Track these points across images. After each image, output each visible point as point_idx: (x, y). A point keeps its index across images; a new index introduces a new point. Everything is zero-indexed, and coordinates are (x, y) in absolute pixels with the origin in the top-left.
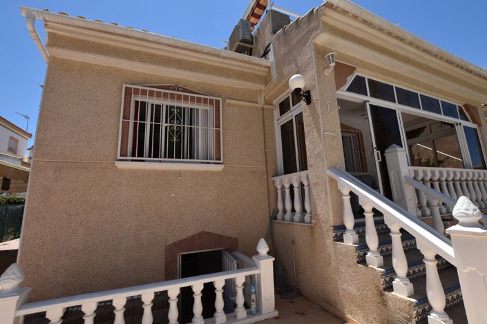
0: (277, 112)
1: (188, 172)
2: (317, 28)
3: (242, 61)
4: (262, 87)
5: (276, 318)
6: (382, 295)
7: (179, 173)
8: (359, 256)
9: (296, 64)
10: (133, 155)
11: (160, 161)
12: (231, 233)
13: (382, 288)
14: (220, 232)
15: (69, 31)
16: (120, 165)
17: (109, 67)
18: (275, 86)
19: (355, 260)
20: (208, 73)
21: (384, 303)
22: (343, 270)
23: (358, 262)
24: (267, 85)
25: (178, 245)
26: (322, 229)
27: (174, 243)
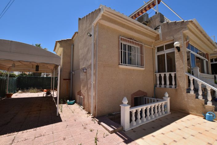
0: (156, 50)
1: (136, 70)
2: (186, 28)
3: (152, 32)
4: (154, 41)
5: (171, 114)
6: (204, 105)
7: (134, 70)
8: (196, 97)
9: (173, 37)
10: (121, 63)
11: (127, 65)
12: (145, 91)
13: (204, 104)
14: (143, 90)
15: (108, 14)
16: (121, 66)
17: (115, 29)
18: (161, 42)
19: (195, 98)
20: (142, 34)
21: (204, 108)
22: (190, 101)
23: (196, 98)
24: (156, 41)
25: (134, 94)
26: (181, 90)
27: (133, 94)
